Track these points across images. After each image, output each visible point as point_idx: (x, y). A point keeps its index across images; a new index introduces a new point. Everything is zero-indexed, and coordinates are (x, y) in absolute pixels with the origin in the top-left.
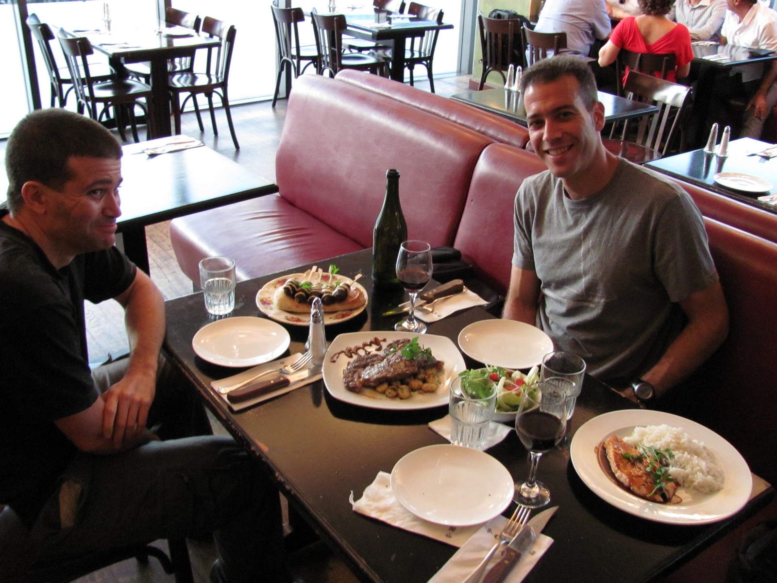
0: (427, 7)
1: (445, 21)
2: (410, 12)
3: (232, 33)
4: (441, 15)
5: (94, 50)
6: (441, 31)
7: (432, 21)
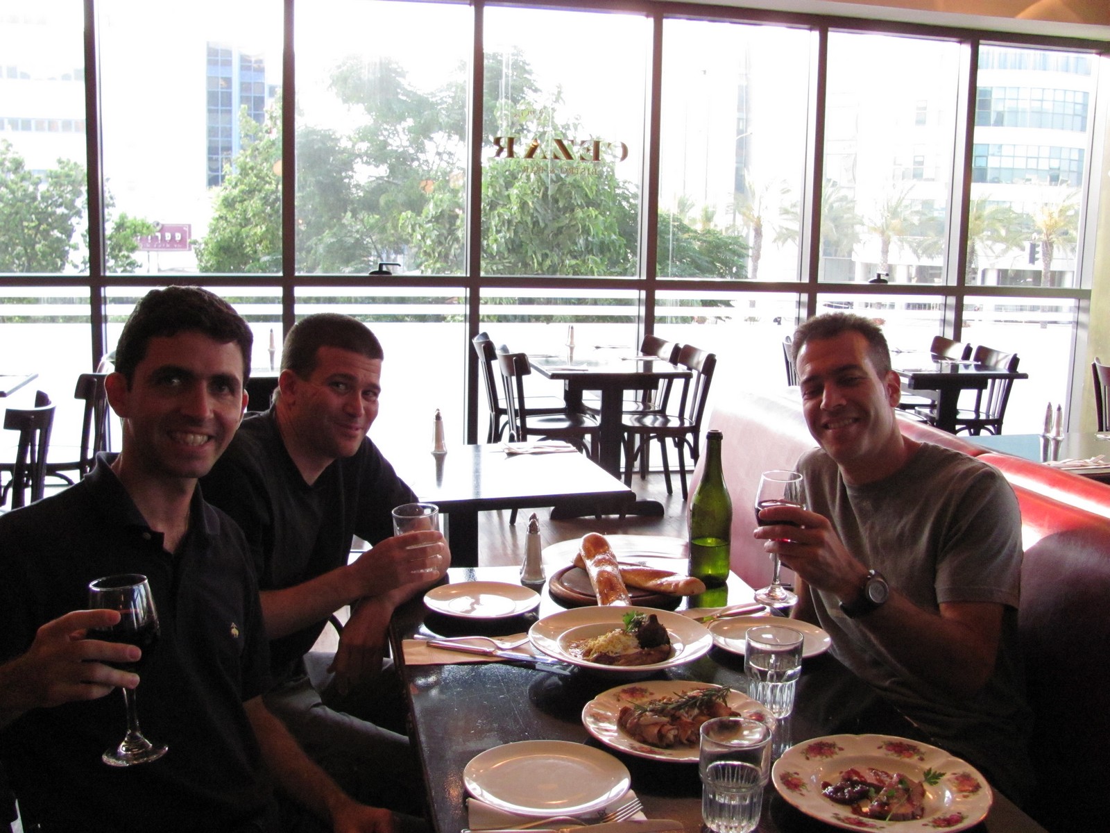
0: (998, 352)
1: (1020, 370)
2: (976, 359)
3: (710, 362)
4: (1015, 362)
5: (532, 369)
6: (1016, 381)
7: (1003, 368)
